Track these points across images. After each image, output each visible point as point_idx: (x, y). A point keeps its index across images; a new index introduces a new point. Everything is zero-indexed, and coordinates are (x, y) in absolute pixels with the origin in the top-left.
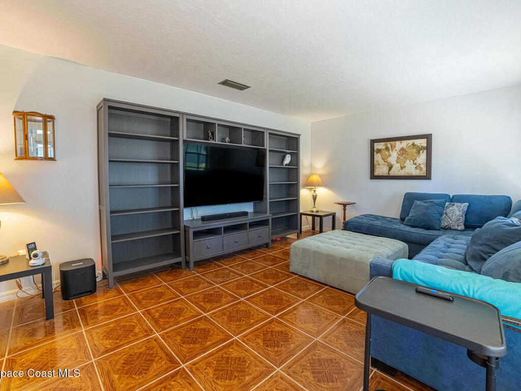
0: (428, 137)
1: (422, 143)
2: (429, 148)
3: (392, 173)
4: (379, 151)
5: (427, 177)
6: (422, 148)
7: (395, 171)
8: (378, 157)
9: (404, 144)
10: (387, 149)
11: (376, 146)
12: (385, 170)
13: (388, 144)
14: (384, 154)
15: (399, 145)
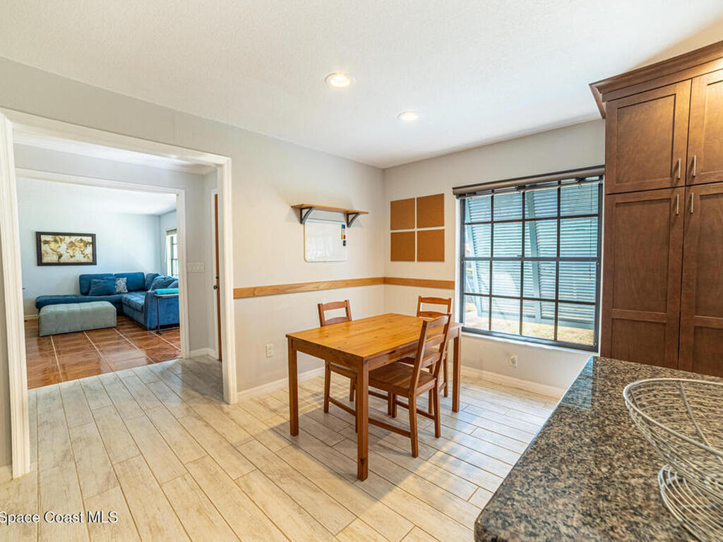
0: (93, 236)
1: (89, 239)
2: (93, 244)
3: (62, 260)
4: (46, 242)
5: (94, 263)
6: (89, 243)
7: (65, 258)
8: (44, 247)
9: (73, 239)
10: (56, 241)
11: (43, 238)
12: (54, 259)
13: (57, 238)
14: (53, 245)
15: (68, 239)
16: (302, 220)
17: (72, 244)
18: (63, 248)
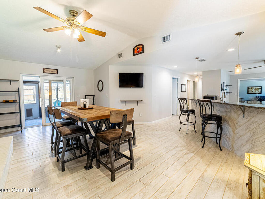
0: (261, 87)
1: (260, 88)
2: (261, 89)
3: (253, 93)
4: (250, 89)
5: (261, 93)
6: (260, 89)
7: (253, 92)
8: (249, 90)
9: (256, 88)
11: (249, 88)
12: (251, 92)
13: (252, 88)
14: (251, 89)
15: (254, 88)
17: (255, 89)
18: (253, 90)
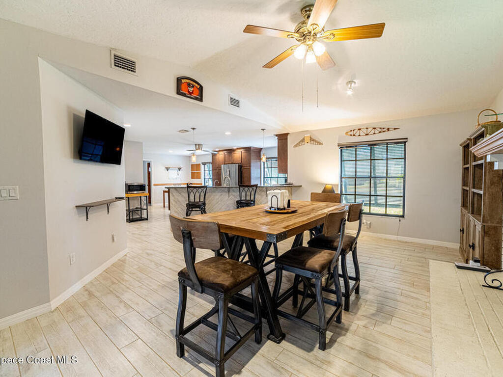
16: (168, 170)
